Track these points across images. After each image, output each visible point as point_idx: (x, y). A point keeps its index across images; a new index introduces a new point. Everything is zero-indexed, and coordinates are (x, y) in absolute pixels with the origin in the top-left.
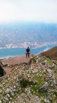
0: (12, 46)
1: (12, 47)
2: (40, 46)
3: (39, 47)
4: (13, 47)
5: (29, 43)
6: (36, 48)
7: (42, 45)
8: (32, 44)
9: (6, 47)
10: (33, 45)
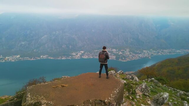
0: (83, 55)
1: (83, 57)
2: (137, 57)
3: (134, 58)
4: (85, 57)
5: (114, 50)
6: (128, 60)
7: (140, 55)
8: (121, 53)
9: (72, 56)
10: (121, 55)
